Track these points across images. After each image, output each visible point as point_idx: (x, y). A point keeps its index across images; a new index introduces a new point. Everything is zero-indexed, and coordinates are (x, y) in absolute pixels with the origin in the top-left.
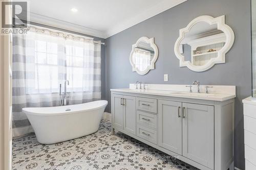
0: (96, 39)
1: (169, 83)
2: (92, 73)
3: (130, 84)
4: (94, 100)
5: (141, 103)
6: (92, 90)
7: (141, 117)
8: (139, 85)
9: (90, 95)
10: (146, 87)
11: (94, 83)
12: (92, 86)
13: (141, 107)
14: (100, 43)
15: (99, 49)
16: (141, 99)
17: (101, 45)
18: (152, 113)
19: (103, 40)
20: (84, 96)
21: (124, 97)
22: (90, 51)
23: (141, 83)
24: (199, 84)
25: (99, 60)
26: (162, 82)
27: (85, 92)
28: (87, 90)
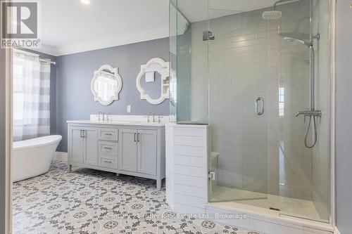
0: (43, 56)
1: (131, 114)
2: (37, 101)
3: (91, 116)
4: (39, 135)
5: (103, 133)
6: (36, 123)
7: (103, 147)
8: (101, 116)
9: (34, 129)
10: (109, 118)
11: (40, 115)
12: (36, 117)
13: (104, 137)
14: (49, 62)
15: (47, 69)
16: (103, 129)
17: (51, 64)
18: (113, 141)
19: (53, 58)
20: (24, 131)
21: (85, 129)
22: (34, 72)
23: (104, 114)
24: (154, 115)
25: (47, 84)
26: (125, 113)
27: (26, 125)
28: (30, 122)
